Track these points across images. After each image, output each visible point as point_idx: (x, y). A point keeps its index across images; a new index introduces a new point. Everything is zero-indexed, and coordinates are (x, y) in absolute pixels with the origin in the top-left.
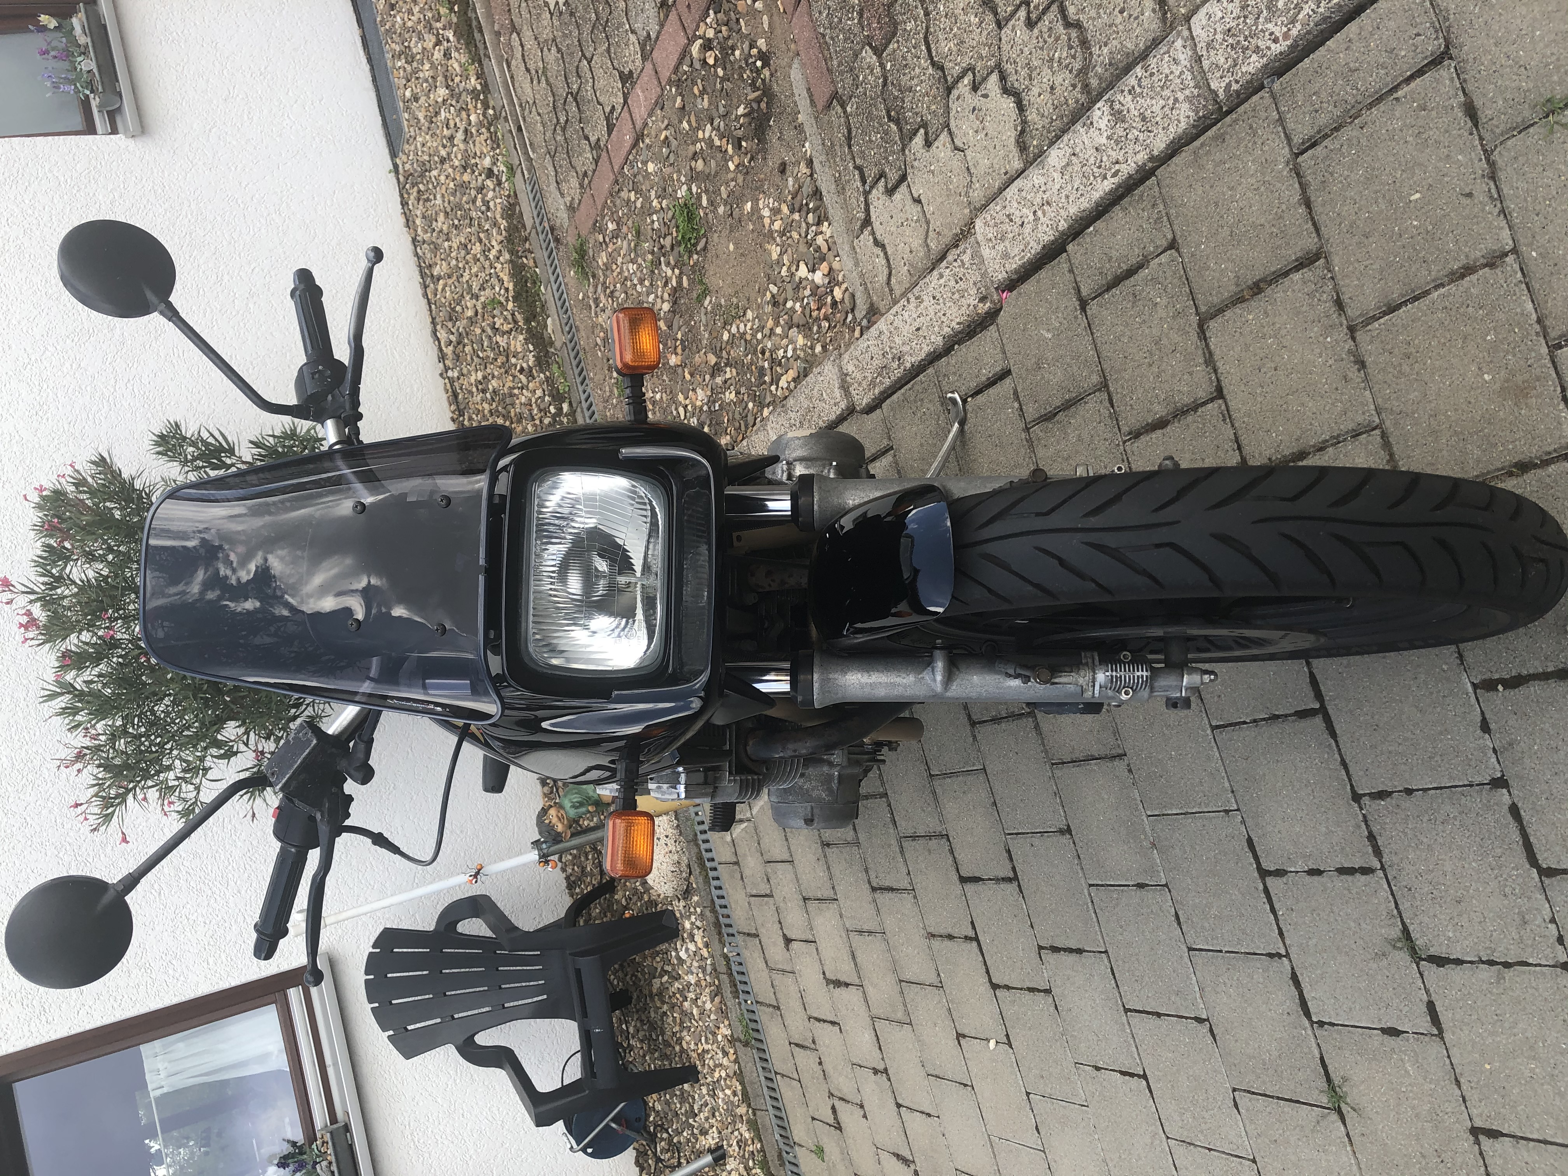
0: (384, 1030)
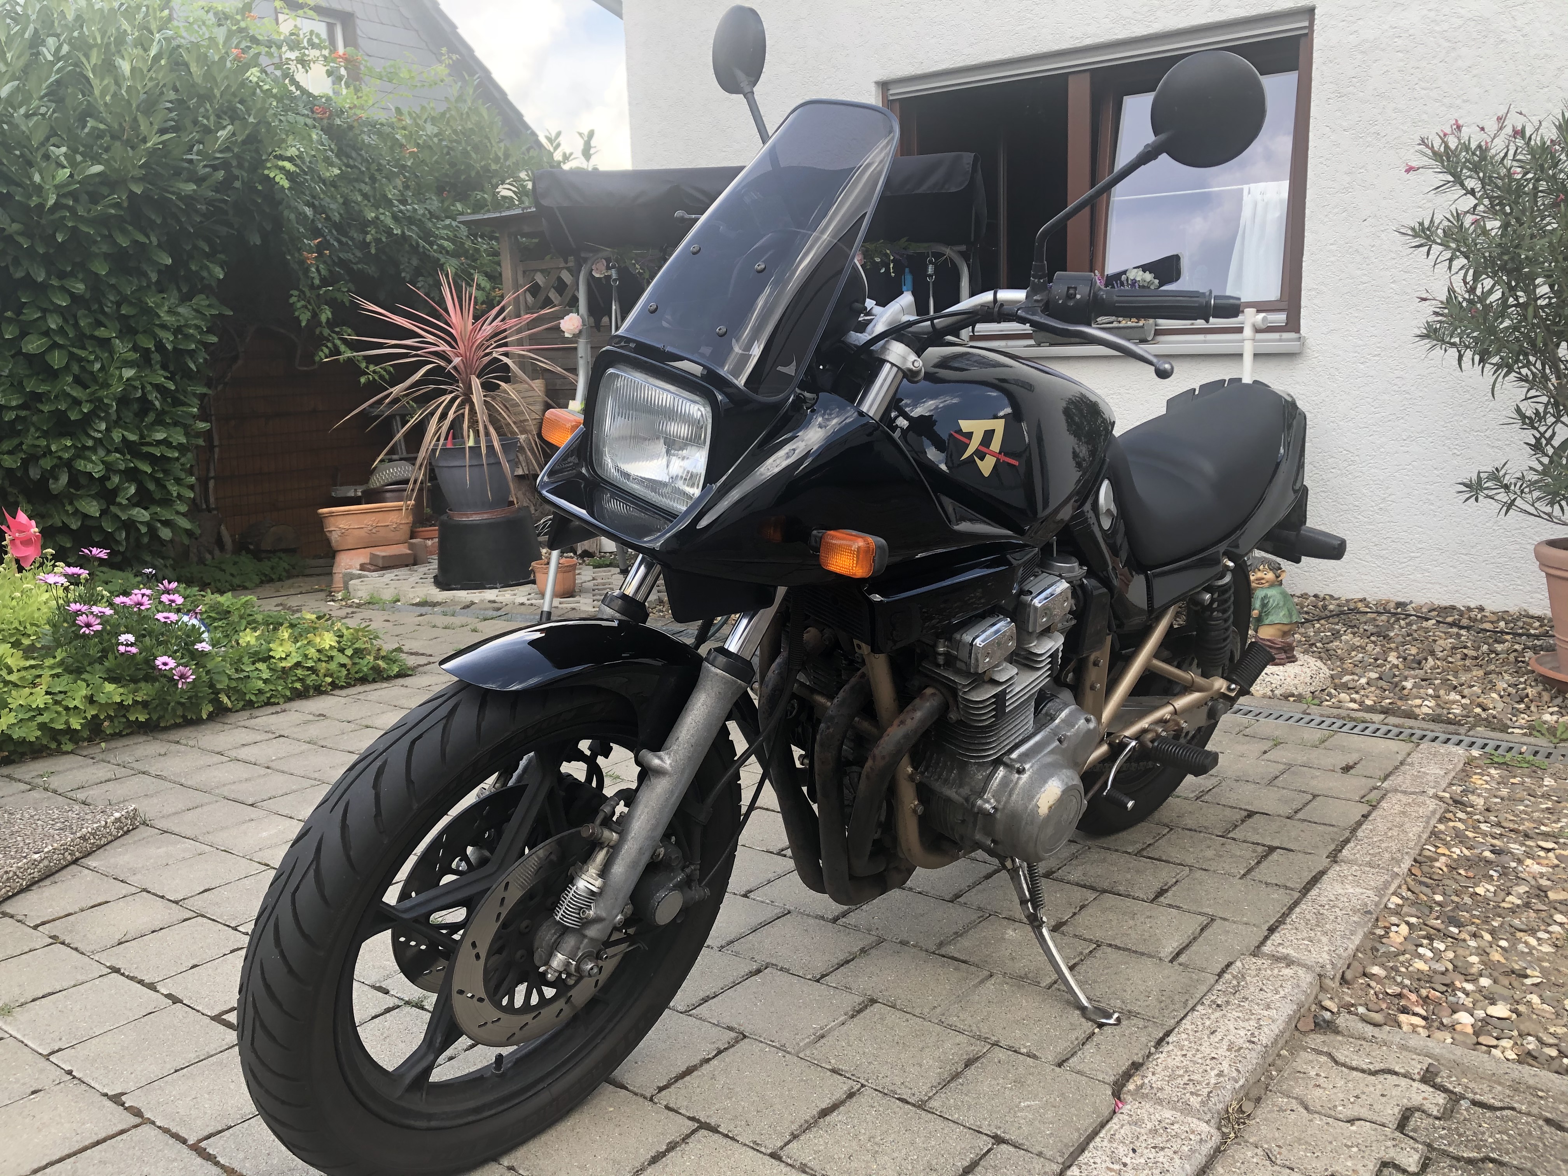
0: (1201, 387)
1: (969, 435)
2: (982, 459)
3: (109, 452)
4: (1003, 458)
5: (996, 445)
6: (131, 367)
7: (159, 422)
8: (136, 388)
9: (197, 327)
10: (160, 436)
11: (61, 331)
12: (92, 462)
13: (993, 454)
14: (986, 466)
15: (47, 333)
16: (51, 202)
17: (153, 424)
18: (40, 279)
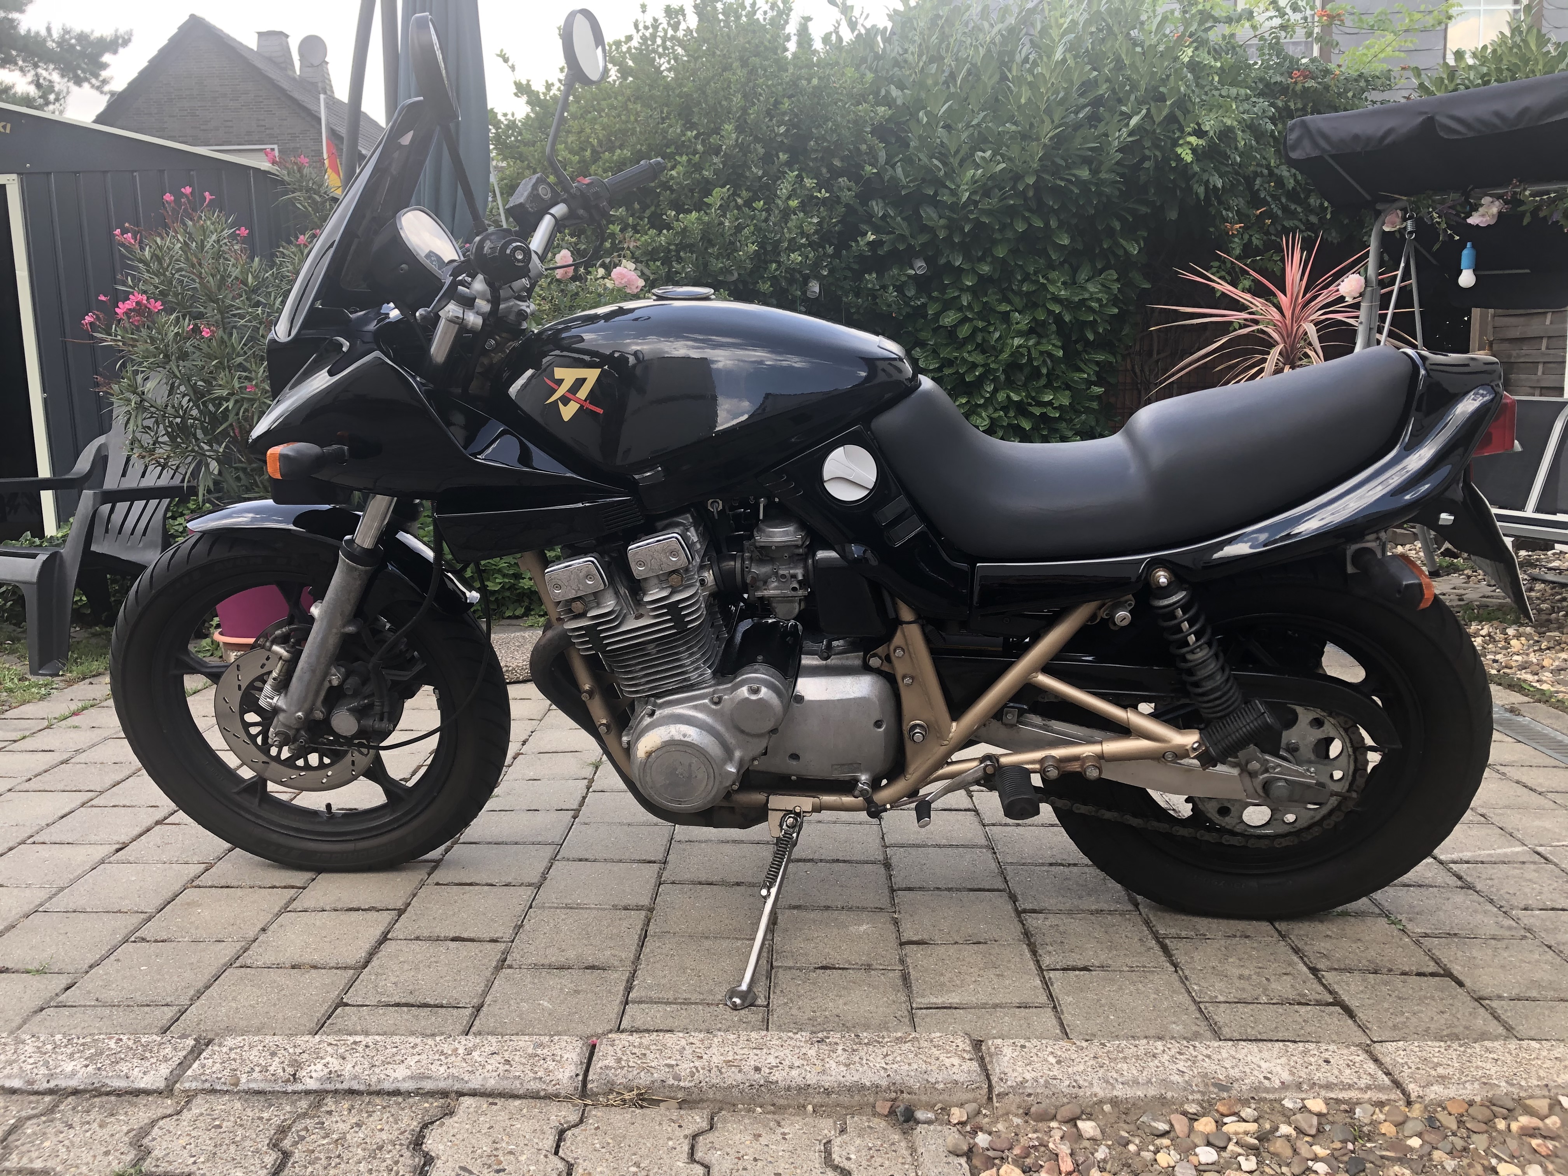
1: (560, 382)
2: (565, 405)
3: (996, 410)
4: (587, 405)
5: (583, 393)
6: (1021, 336)
7: (1049, 385)
8: (1023, 355)
9: (1099, 300)
10: (1048, 398)
11: (970, 307)
12: (982, 417)
13: (577, 401)
14: (568, 412)
15: (960, 309)
16: (964, 199)
17: (1045, 386)
18: (957, 264)
